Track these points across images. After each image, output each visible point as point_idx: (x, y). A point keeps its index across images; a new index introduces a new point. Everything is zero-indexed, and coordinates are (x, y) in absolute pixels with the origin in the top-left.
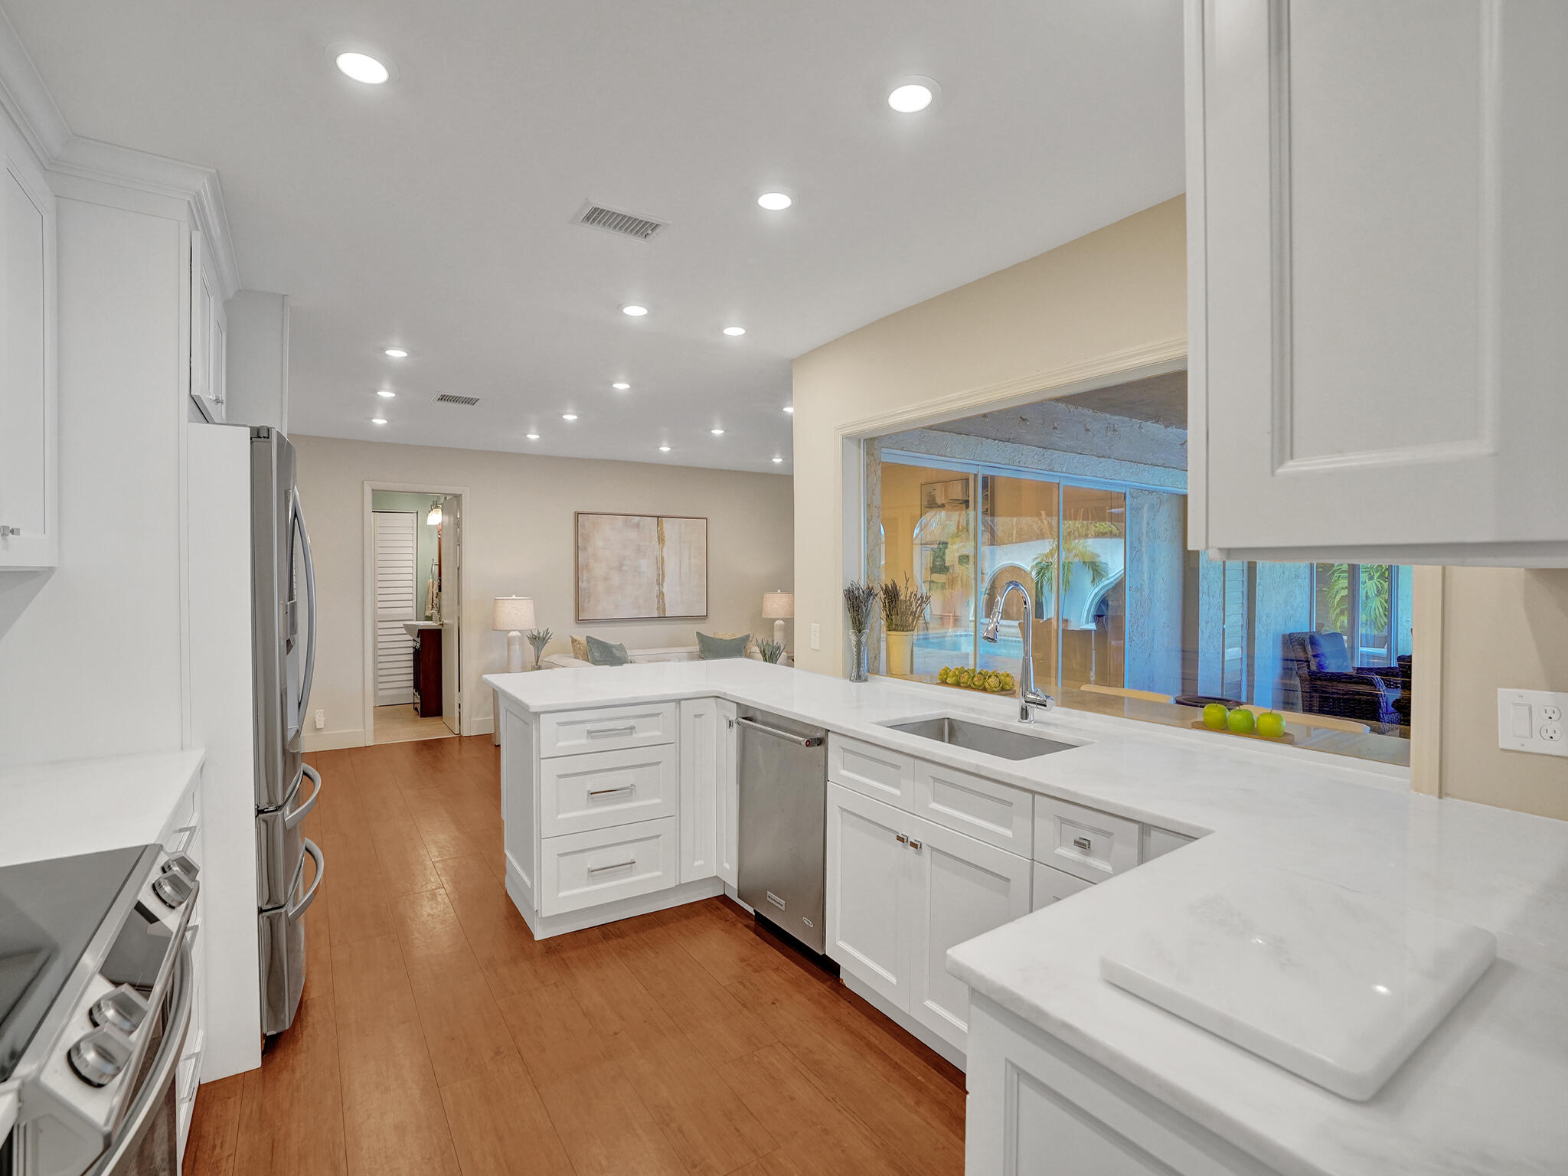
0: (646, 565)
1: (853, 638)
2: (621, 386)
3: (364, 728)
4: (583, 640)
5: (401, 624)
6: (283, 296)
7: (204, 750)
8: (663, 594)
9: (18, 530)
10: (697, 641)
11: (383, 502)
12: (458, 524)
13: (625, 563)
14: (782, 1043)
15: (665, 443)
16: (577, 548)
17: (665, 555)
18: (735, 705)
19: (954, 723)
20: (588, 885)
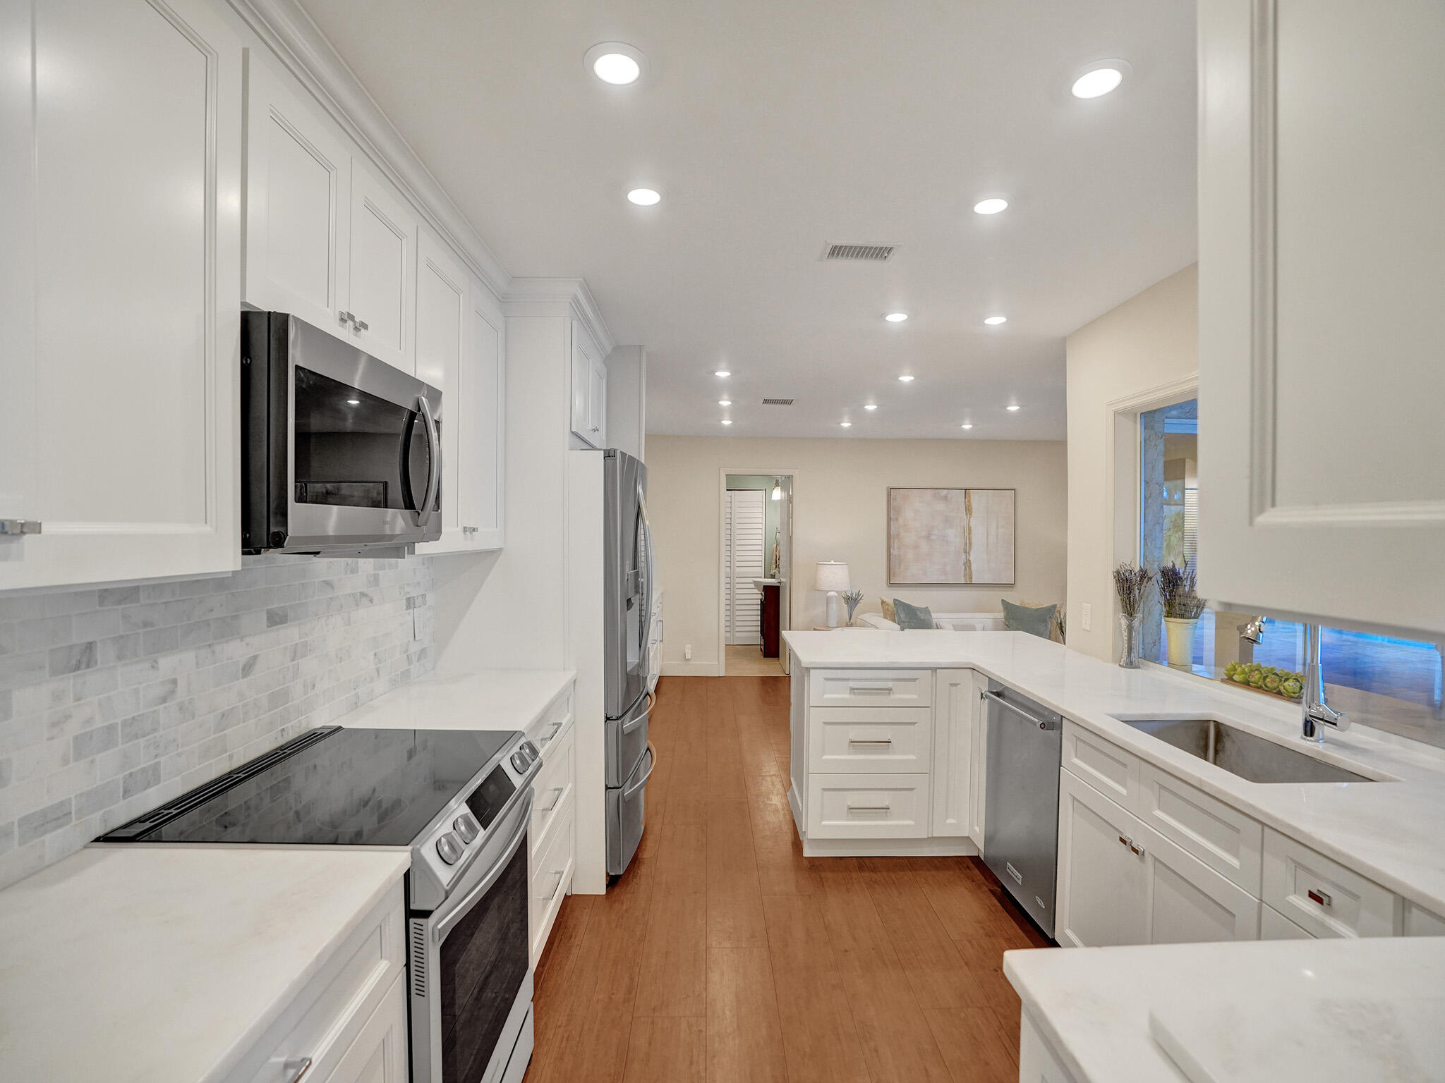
0: (955, 536)
1: (1124, 622)
2: (906, 379)
3: (719, 662)
4: (891, 602)
5: (750, 580)
6: (640, 346)
7: (575, 672)
8: (970, 561)
9: (477, 529)
10: (1001, 607)
11: (735, 484)
12: (790, 500)
13: (934, 532)
14: (992, 1009)
15: (967, 422)
16: (889, 519)
17: (972, 524)
18: (987, 679)
19: (1222, 727)
20: (848, 820)
